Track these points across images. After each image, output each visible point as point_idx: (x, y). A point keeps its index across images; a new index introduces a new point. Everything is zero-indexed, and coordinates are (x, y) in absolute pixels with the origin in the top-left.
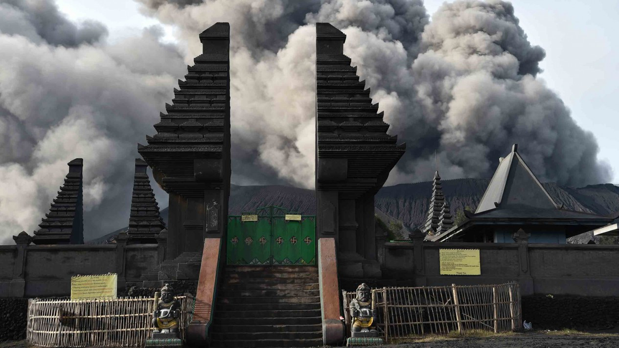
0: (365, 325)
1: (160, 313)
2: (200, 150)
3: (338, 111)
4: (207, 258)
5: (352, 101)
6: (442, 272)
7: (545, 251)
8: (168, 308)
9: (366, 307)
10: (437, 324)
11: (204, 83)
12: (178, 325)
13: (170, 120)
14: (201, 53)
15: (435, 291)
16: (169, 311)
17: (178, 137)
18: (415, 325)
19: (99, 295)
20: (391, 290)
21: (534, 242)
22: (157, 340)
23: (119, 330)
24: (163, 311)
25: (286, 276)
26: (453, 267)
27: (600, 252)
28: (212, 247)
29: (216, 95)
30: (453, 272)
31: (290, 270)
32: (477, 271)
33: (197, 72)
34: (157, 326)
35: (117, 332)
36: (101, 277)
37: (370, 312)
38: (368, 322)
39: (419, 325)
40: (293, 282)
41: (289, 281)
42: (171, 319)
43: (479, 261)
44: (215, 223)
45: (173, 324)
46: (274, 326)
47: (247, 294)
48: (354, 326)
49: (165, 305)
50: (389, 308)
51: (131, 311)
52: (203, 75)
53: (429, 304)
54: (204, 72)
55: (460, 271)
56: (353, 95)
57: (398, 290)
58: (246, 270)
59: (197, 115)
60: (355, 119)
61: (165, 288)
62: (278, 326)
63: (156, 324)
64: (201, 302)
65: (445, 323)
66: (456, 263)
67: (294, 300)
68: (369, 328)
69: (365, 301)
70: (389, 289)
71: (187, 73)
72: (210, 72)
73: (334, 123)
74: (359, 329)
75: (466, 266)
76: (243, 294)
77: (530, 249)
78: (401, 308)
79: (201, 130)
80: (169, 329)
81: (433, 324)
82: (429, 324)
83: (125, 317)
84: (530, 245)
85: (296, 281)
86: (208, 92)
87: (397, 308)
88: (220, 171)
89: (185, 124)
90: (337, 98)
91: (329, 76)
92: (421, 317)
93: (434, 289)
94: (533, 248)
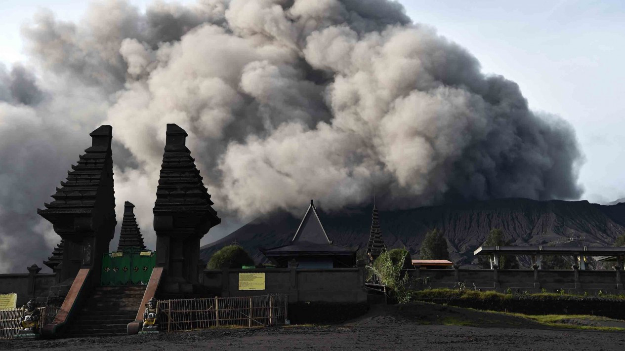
0: (151, 323)
1: (24, 318)
2: (77, 212)
3: (172, 184)
4: (77, 282)
5: (183, 177)
6: (240, 289)
7: (307, 273)
8: (30, 315)
9: (152, 312)
10: (202, 322)
11: (89, 166)
12: (35, 325)
13: (62, 192)
14: (90, 145)
15: (202, 302)
16: (30, 316)
17: (66, 203)
18: (187, 323)
19: (4, 307)
20: (174, 301)
21: (302, 267)
22: (20, 335)
23: (5, 329)
24: (26, 317)
25: (132, 292)
26: (247, 285)
27: (343, 273)
28: (83, 274)
29: (94, 175)
30: (247, 288)
31: (138, 289)
32: (262, 287)
33: (85, 159)
34: (22, 326)
35: (4, 330)
36: (6, 296)
37: (154, 315)
38: (153, 321)
39: (190, 323)
40: (135, 297)
41: (132, 296)
42: (31, 321)
43: (264, 280)
44: (89, 258)
45: (32, 325)
46: (107, 325)
47: (101, 305)
48: (144, 324)
49: (29, 313)
50: (172, 313)
51: (13, 317)
52: (89, 161)
53: (197, 309)
54: (90, 159)
55: (251, 287)
56: (183, 173)
57: (178, 301)
58: (109, 289)
59: (79, 189)
60: (182, 189)
61: (30, 302)
62: (109, 325)
63: (22, 325)
64: (63, 310)
65: (207, 322)
66: (249, 282)
67: (129, 309)
68: (153, 325)
69: (152, 308)
70: (172, 300)
71: (79, 159)
72: (94, 159)
73: (167, 192)
74: (147, 325)
75: (256, 284)
76: (98, 305)
77: (298, 272)
78: (179, 312)
79: (82, 198)
80: (29, 328)
81: (199, 322)
82: (196, 322)
83: (9, 321)
84: (298, 270)
85: (137, 296)
86: (89, 172)
87: (177, 312)
88: (91, 225)
89: (72, 194)
90: (173, 175)
91: (172, 160)
92: (191, 317)
93: (202, 300)
94: (300, 271)
